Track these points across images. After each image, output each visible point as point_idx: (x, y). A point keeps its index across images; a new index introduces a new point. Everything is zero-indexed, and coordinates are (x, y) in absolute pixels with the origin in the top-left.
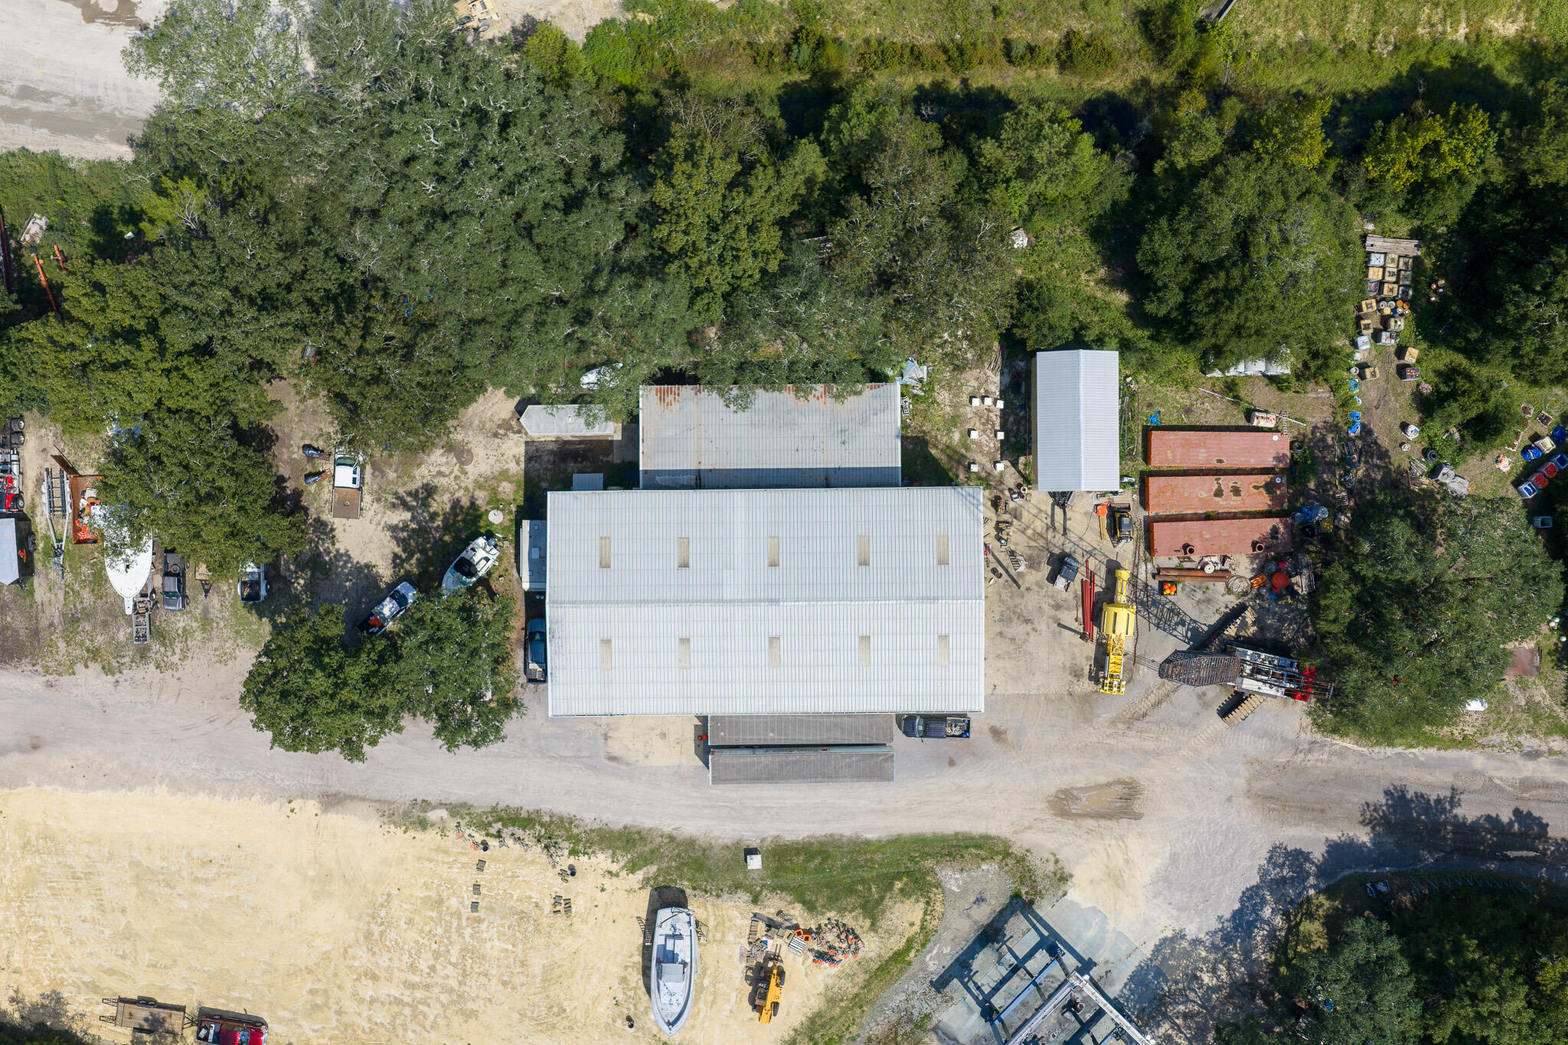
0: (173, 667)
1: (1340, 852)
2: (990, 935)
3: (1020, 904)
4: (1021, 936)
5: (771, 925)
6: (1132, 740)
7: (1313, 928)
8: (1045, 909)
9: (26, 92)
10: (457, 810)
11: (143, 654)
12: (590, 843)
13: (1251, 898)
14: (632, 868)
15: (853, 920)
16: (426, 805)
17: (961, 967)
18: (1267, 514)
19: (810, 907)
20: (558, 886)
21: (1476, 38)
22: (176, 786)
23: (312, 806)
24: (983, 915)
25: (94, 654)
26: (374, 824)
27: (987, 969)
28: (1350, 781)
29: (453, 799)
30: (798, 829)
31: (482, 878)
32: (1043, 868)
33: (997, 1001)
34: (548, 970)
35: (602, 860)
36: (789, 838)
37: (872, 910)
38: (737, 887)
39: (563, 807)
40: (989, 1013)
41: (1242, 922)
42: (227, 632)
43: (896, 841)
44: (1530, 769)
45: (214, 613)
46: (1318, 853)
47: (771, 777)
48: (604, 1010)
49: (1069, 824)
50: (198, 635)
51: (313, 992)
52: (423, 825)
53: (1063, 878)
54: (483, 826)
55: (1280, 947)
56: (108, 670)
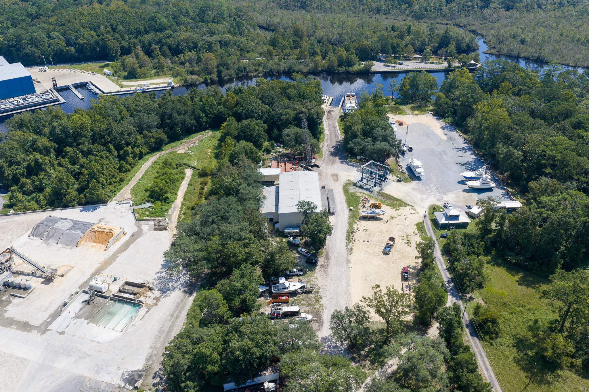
0: (319, 287)
1: (340, 159)
2: (361, 187)
3: (355, 184)
4: (361, 184)
5: (364, 207)
6: (324, 175)
7: (353, 160)
8: (355, 182)
9: (172, 315)
10: (347, 244)
11: (317, 292)
12: (352, 228)
13: (349, 165)
14: (356, 223)
15: (361, 199)
16: (347, 249)
17: (367, 190)
18: (285, 164)
19: (360, 203)
20: (362, 231)
21: (211, 152)
22: (349, 286)
23: (350, 265)
24: (357, 189)
25: (317, 300)
26: (352, 255)
27: (367, 187)
28: (329, 159)
29: (345, 245)
30: (345, 205)
31: (361, 240)
32: (348, 182)
33: (373, 185)
34: (379, 232)
35: (355, 227)
36: (347, 206)
37: (359, 197)
38: (357, 211)
39: (345, 232)
40: (375, 186)
41: (353, 166)
42: (311, 278)
43: (345, 195)
44: (325, 146)
45: (306, 280)
46: (341, 160)
47: (334, 201)
48: (386, 225)
49: (340, 180)
50: (312, 283)
51: (393, 263)
52: (351, 249)
53: (349, 180)
54: (350, 241)
55: (357, 163)
56: (321, 298)
